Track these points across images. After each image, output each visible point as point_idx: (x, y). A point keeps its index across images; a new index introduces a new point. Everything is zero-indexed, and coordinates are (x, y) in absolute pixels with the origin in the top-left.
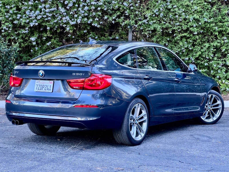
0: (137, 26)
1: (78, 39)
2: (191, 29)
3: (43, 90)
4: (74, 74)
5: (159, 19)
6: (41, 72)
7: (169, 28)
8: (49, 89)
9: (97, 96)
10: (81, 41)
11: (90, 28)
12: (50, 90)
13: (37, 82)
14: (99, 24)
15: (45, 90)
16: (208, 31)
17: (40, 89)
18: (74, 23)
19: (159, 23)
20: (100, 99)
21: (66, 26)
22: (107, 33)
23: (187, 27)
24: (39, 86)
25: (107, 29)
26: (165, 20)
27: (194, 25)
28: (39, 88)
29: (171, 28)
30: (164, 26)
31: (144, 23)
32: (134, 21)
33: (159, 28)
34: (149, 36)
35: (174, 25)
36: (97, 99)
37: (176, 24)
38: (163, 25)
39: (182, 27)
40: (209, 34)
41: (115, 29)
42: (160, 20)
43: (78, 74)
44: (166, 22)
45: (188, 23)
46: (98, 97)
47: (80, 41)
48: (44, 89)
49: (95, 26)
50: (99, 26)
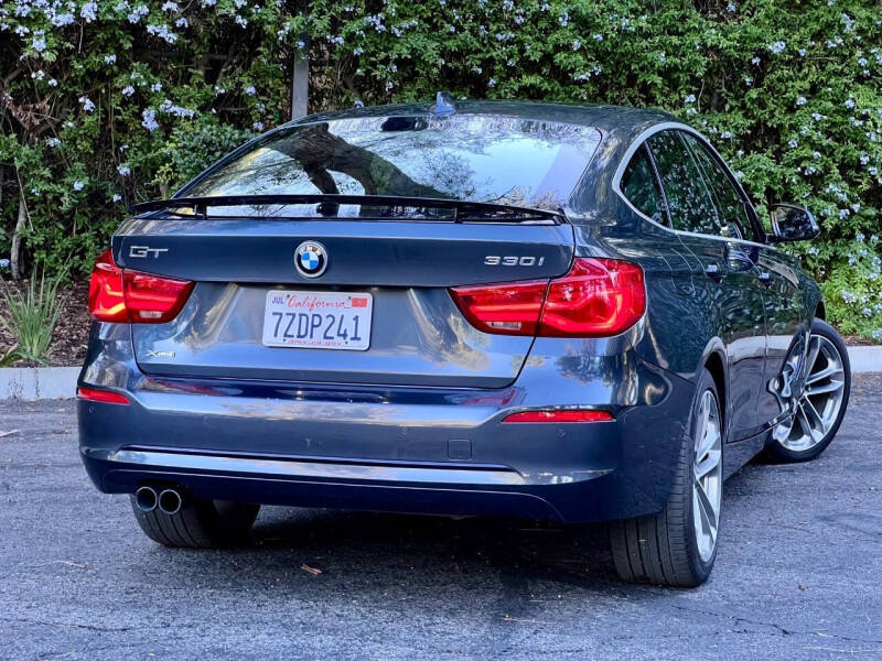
0: (342, 42)
1: (75, 92)
2: (560, 57)
3: (317, 340)
4: (493, 260)
5: (430, 15)
6: (311, 253)
7: (469, 52)
8: (351, 334)
9: (593, 362)
10: (88, 101)
11: (132, 42)
12: (356, 338)
13: (278, 301)
14: (175, 29)
15: (325, 337)
16: (617, 69)
17: (299, 336)
18: (66, 19)
19: (431, 30)
20: (601, 376)
21: (27, 30)
22: (197, 68)
23: (543, 52)
24: (286, 320)
25: (201, 53)
26: (457, 18)
27: (576, 44)
28: (294, 331)
29: (478, 51)
30: (452, 45)
31: (369, 29)
32: (326, 20)
33: (431, 50)
34: (395, 86)
35: (490, 38)
36: (590, 379)
37: (499, 37)
38: (444, 40)
39: (522, 51)
40: (623, 80)
41: (231, 52)
42: (433, 17)
43: (512, 261)
44: (461, 29)
45: (547, 32)
46: (596, 366)
47: (81, 100)
48: (319, 332)
49: (161, 35)
50: (172, 38)
